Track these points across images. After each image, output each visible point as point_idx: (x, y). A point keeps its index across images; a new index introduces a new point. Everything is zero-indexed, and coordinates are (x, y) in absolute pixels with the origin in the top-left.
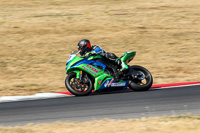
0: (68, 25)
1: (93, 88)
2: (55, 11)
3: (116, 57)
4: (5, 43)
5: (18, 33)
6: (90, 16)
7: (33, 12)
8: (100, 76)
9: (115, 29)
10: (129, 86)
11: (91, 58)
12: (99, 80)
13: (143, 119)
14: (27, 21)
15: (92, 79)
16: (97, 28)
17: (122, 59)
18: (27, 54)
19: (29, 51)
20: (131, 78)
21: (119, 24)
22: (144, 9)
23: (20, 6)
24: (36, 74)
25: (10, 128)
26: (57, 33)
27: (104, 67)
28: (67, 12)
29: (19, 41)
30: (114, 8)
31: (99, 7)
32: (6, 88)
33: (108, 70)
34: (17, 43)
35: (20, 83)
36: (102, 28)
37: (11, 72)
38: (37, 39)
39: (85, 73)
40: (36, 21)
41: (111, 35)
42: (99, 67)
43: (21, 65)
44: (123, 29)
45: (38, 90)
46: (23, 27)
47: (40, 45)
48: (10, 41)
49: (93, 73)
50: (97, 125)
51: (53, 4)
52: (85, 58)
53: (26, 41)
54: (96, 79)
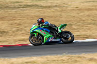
1: (43, 42)
5: (78, 10)
11: (43, 27)
14: (82, 4)
17: (59, 28)
19: (83, 19)
24: (87, 30)
27: (49, 31)
29: (78, 14)
33: (51, 33)
37: (74, 29)
38: (87, 13)
39: (39, 34)
42: (46, 31)
43: (79, 25)
45: (87, 38)
46: (80, 7)
47: (88, 16)
48: (74, 14)
49: (43, 34)
53: (81, 14)
54: (45, 37)
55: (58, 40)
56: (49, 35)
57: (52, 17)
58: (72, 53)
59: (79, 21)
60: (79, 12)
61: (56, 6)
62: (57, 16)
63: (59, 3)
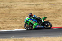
0: (36, 8)
1: (33, 28)
2: (32, 3)
3: (40, 18)
4: (16, 13)
5: (20, 10)
6: (43, 5)
7: (25, 4)
8: (35, 24)
9: (50, 9)
10: (45, 27)
11: (33, 18)
12: (35, 25)
13: (59, 37)
14: (23, 6)
15: (33, 25)
16: (45, 9)
17: (42, 19)
18: (23, 16)
19: (24, 15)
20: (45, 25)
21: (52, 8)
22: (60, 3)
23: (21, 1)
25: (18, 39)
26: (32, 10)
27: (37, 21)
28: (36, 4)
29: (21, 12)
30: (50, 3)
31: (46, 2)
32: (16, 27)
34: (20, 13)
35: (21, 25)
36: (46, 9)
37: (18, 22)
38: (26, 12)
40: (26, 6)
41: (49, 11)
42: (35, 21)
44: (53, 9)
46: (22, 8)
48: (18, 12)
49: (33, 23)
50: (45, 39)
51: (31, 1)
52: (31, 18)
53: (23, 12)
54: (34, 25)
55: (42, 27)
56: (37, 24)
57: (4, 14)
58: (17, 37)
59: (21, 17)
60: (21, 11)
61: (6, 7)
62: (7, 13)
63: (8, 5)
